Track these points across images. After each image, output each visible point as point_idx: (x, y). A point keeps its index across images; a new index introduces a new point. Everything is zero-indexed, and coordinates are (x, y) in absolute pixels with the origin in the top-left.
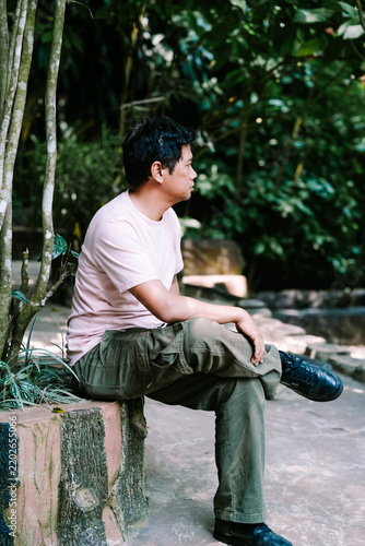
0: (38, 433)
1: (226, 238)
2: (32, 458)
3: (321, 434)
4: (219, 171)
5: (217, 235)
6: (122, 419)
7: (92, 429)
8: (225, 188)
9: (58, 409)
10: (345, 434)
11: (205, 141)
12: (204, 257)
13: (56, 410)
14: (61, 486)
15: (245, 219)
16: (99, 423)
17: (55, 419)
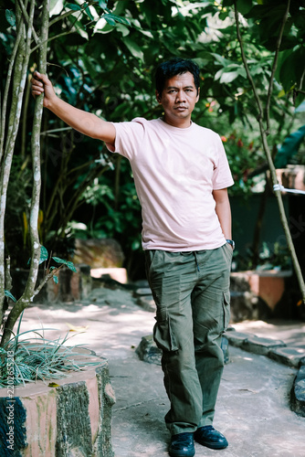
0: (40, 404)
1: (108, 237)
2: (37, 424)
3: (231, 395)
4: (100, 183)
5: (101, 235)
6: (99, 389)
7: (80, 398)
8: (105, 196)
9: (53, 384)
10: (250, 394)
11: (107, 161)
12: (91, 253)
13: (52, 385)
14: (57, 445)
15: (123, 221)
16: (85, 394)
17: (52, 392)
